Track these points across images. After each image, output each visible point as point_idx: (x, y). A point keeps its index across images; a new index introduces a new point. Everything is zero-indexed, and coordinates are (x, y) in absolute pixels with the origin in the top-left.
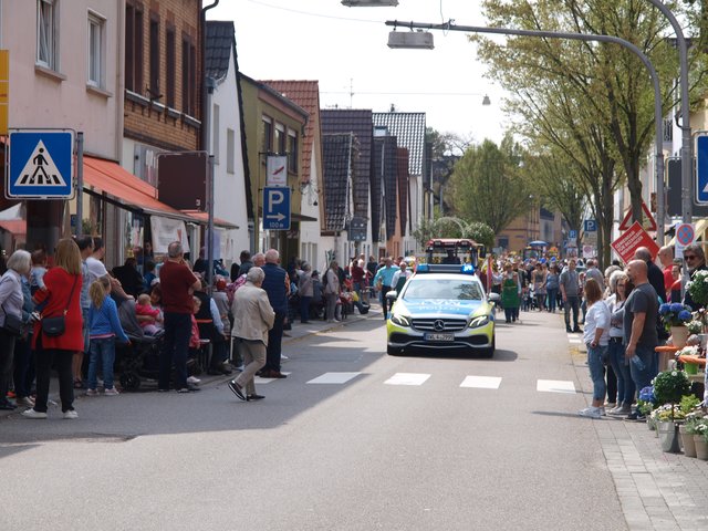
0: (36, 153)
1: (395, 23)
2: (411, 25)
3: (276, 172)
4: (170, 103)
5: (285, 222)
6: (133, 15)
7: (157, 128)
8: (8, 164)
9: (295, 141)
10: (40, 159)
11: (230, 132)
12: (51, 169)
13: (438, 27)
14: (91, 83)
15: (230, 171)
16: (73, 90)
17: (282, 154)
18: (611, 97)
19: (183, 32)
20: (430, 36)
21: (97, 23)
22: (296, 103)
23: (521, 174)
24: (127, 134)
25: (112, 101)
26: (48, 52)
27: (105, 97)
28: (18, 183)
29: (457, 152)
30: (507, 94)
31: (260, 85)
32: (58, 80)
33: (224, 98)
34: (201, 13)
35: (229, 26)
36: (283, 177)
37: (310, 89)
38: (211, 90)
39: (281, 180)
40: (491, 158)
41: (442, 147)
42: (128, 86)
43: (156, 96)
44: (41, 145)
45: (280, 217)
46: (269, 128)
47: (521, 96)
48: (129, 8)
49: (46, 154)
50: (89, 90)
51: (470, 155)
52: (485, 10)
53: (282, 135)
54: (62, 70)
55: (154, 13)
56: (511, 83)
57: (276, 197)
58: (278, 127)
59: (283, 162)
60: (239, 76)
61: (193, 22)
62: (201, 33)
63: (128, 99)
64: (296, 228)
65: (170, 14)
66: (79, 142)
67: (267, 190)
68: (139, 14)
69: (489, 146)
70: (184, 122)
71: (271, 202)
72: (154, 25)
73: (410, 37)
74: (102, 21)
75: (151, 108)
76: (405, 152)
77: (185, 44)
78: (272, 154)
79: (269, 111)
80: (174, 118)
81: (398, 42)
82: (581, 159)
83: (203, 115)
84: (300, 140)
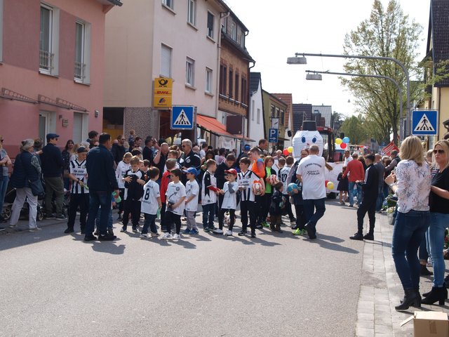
0: (181, 113)
1: (309, 71)
2: (314, 72)
3: (275, 123)
4: (237, 99)
5: (276, 140)
6: (223, 69)
7: (231, 108)
8: (172, 117)
9: (283, 113)
10: (182, 115)
11: (258, 110)
12: (186, 119)
13: (324, 73)
14: (207, 91)
15: (258, 123)
16: (200, 94)
17: (278, 118)
18: (387, 99)
19: (242, 76)
20: (321, 76)
21: (209, 71)
22: (283, 101)
23: (363, 127)
24: (219, 109)
25: (214, 98)
26: (191, 80)
27: (212, 96)
28: (175, 124)
29: (343, 119)
30: (355, 99)
31: (271, 95)
32: (194, 90)
33: (256, 98)
34: (249, 69)
35: (259, 74)
36: (277, 125)
37: (289, 96)
38: (251, 95)
39: (276, 126)
40: (354, 121)
41: (338, 118)
42: (220, 93)
43: (231, 96)
44: (183, 111)
45: (274, 138)
46: (274, 109)
47: (359, 99)
48: (221, 66)
49: (184, 114)
50: (206, 94)
51: (347, 120)
52: (344, 68)
53: (278, 112)
54: (195, 87)
55: (231, 68)
56: (357, 95)
57: (273, 132)
58: (277, 109)
59: (277, 120)
60: (262, 91)
61: (246, 72)
62: (249, 76)
63: (220, 97)
64: (282, 143)
65: (237, 69)
66: (196, 110)
67: (270, 130)
68: (225, 69)
69: (354, 117)
70: (241, 105)
71: (271, 133)
72: (231, 73)
73: (314, 76)
74: (212, 70)
75: (229, 101)
76: (324, 119)
77: (242, 79)
78: (274, 118)
79: (274, 103)
80: (238, 104)
81: (309, 78)
82: (380, 121)
83: (248, 104)
84: (285, 114)
